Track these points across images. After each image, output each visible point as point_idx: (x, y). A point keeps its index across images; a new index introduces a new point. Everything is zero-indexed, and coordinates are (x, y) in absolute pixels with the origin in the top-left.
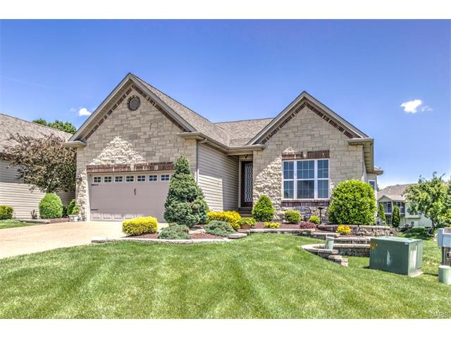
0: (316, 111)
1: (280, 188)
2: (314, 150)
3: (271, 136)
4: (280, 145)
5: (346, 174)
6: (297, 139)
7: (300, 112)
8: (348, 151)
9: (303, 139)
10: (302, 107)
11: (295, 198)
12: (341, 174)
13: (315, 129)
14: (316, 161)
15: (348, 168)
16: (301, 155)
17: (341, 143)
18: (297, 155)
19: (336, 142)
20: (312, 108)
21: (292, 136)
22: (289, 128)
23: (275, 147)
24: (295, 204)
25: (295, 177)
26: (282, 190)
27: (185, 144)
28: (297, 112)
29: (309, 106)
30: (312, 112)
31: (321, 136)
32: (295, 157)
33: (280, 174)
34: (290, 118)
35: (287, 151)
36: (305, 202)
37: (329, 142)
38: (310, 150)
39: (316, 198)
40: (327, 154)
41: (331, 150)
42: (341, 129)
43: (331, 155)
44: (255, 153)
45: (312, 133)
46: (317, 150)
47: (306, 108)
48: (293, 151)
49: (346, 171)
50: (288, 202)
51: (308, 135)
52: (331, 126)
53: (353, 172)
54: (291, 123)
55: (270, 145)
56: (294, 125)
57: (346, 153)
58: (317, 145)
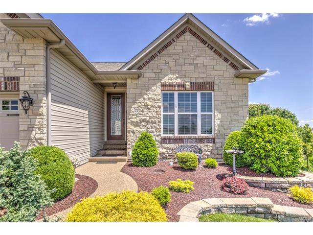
0: (198, 37)
1: (159, 122)
2: (198, 81)
3: (148, 62)
4: (159, 75)
5: (232, 108)
6: (178, 68)
7: (181, 38)
8: (233, 83)
9: (184, 68)
10: (183, 32)
11: (176, 134)
12: (227, 108)
13: (198, 58)
14: (199, 94)
15: (233, 102)
16: (184, 86)
17: (226, 74)
18: (179, 86)
19: (221, 73)
20: (195, 34)
21: (172, 64)
22: (169, 55)
23: (153, 75)
24: (176, 140)
25: (176, 109)
26: (162, 124)
28: (178, 37)
29: (191, 32)
30: (194, 38)
31: (205, 66)
32: (176, 88)
33: (160, 107)
34: (170, 43)
35: (166, 80)
36: (187, 139)
37: (213, 73)
38: (194, 80)
39: (199, 134)
40: (211, 86)
41: (216, 81)
42: (226, 60)
43: (216, 87)
44: (129, 81)
45: (195, 62)
46: (201, 81)
47: (188, 33)
48: (174, 81)
49: (232, 105)
50: (169, 139)
51: (190, 64)
52: (216, 56)
53: (239, 106)
54: (171, 49)
55: (147, 73)
56: (175, 51)
57: (232, 86)
58: (201, 76)
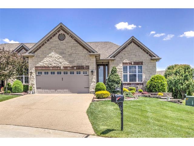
0: (137, 44)
2: (137, 61)
3: (117, 54)
4: (122, 58)
5: (150, 72)
6: (129, 56)
7: (130, 45)
8: (150, 62)
9: (131, 56)
10: (131, 43)
11: (128, 82)
12: (148, 72)
13: (137, 52)
14: (137, 66)
15: (150, 69)
16: (131, 63)
17: (148, 59)
18: (129, 63)
19: (145, 58)
20: (135, 43)
21: (127, 55)
22: (125, 51)
23: (119, 59)
24: (128, 84)
25: (128, 72)
26: (123, 78)
27: (90, 58)
28: (129, 44)
29: (134, 42)
30: (135, 45)
31: (139, 56)
32: (128, 64)
33: (122, 71)
34: (126, 47)
35: (124, 61)
36: (133, 84)
37: (142, 58)
38: (135, 61)
39: (137, 82)
40: (142, 63)
41: (144, 61)
42: (147, 53)
43: (143, 64)
44: (110, 62)
45: (136, 54)
46: (138, 61)
47: (133, 43)
48: (127, 62)
49: (150, 71)
50: (126, 84)
51: (134, 55)
52: (144, 52)
53: (152, 71)
54: (126, 49)
55: (117, 58)
57: (150, 63)
58: (138, 59)
